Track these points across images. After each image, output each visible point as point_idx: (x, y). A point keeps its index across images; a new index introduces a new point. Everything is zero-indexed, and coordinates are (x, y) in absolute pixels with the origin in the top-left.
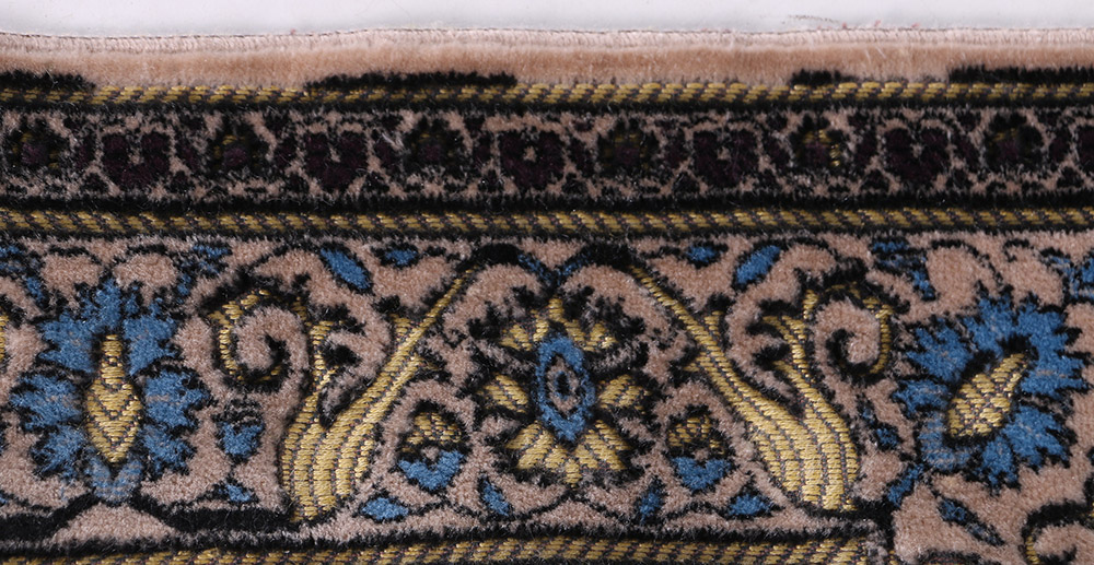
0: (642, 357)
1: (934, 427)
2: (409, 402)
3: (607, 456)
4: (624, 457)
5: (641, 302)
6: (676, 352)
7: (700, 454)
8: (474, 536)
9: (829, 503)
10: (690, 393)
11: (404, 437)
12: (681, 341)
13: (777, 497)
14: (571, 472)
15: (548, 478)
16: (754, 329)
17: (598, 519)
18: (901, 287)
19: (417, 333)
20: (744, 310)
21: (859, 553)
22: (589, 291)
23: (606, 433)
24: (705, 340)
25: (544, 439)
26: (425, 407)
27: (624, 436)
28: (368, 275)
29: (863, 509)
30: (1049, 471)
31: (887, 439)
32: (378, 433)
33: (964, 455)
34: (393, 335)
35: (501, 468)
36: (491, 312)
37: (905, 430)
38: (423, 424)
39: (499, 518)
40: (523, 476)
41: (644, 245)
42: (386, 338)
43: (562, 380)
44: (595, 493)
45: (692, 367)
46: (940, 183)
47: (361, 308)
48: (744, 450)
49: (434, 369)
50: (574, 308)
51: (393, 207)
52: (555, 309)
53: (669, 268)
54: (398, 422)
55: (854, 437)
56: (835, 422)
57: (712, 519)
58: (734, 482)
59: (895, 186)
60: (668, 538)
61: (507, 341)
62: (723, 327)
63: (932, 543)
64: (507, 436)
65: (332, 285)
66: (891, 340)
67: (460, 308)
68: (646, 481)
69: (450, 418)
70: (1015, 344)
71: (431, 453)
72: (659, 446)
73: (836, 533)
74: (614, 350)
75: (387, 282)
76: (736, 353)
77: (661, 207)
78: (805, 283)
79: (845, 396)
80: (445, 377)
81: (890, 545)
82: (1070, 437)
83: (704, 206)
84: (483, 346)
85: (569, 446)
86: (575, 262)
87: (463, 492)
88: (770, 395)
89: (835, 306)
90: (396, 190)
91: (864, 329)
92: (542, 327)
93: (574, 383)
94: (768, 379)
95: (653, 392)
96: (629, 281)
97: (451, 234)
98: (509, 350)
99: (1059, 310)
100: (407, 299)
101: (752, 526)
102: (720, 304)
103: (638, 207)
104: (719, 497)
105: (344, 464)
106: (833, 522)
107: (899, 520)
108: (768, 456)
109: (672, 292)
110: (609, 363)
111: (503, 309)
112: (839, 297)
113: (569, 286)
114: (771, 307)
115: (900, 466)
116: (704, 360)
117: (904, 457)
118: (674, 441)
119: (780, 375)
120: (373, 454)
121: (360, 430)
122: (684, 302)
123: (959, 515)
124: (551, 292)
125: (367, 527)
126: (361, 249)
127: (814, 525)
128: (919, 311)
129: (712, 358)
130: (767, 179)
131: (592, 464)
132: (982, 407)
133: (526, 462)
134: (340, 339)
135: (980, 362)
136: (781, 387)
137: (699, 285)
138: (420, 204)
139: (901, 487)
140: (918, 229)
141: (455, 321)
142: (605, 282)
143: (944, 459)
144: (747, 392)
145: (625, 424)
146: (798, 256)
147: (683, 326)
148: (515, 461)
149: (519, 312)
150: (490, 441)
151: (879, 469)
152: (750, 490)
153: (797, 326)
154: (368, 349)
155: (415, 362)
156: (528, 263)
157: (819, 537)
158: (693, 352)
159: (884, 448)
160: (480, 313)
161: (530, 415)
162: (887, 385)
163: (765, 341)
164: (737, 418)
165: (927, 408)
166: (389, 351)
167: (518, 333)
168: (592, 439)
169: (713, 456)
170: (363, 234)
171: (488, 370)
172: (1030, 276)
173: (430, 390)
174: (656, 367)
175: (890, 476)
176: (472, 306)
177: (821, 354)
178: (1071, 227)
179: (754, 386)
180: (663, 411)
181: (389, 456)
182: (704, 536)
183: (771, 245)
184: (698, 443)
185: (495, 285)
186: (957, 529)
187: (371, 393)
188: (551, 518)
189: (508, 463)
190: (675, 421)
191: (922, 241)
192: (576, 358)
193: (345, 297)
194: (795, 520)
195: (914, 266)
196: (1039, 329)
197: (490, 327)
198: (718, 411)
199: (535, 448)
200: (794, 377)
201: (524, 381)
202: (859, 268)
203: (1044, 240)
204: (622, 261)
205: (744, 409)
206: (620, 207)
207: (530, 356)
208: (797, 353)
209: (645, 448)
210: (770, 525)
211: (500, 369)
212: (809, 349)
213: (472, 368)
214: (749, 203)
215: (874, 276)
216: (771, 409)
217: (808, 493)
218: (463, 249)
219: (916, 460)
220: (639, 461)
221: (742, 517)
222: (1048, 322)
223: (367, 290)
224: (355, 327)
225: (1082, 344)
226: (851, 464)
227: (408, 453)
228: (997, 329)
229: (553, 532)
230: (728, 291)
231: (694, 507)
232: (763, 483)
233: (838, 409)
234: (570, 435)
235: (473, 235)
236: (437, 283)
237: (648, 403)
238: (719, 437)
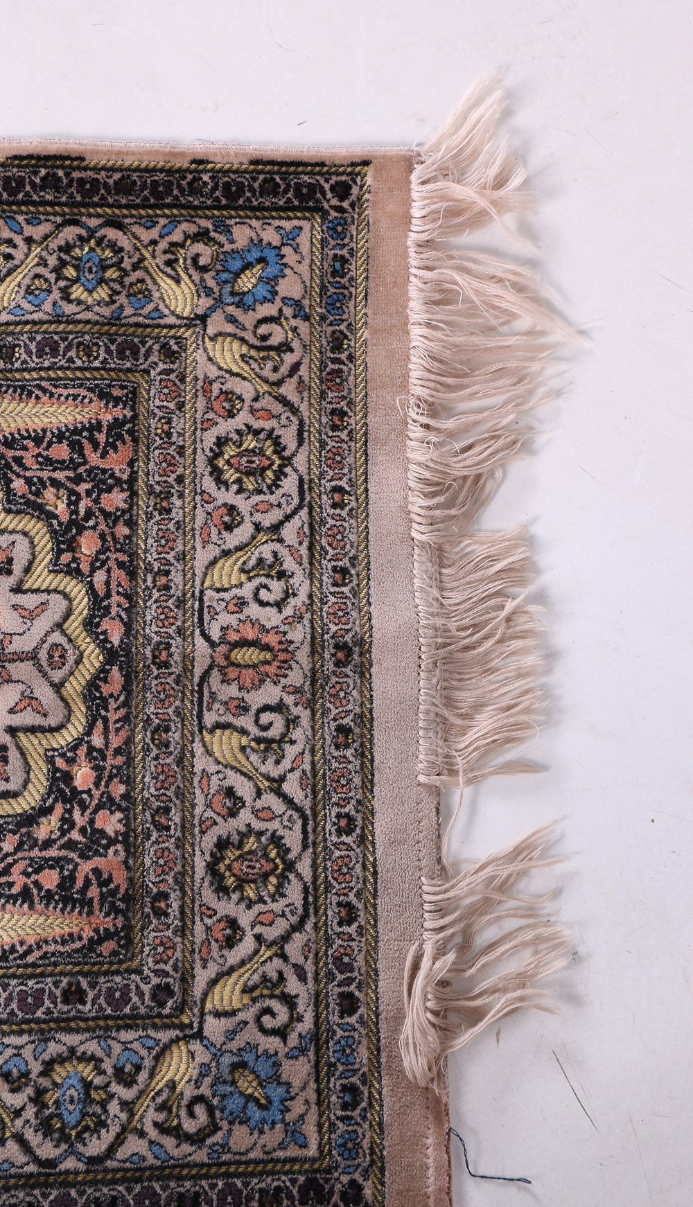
0: (122, 261)
1: (228, 288)
2: (31, 274)
3: (104, 295)
4: (110, 296)
5: (124, 241)
6: (135, 259)
7: (140, 296)
8: (50, 322)
9: (185, 315)
10: (139, 274)
11: (29, 287)
12: (137, 255)
13: (166, 312)
14: (90, 301)
15: (79, 302)
16: (165, 252)
17: (97, 318)
18: (222, 238)
19: (39, 249)
20: (163, 245)
21: (194, 332)
22: (105, 236)
23: (105, 287)
24: (147, 255)
25: (81, 289)
26: (37, 276)
27: (111, 289)
28: (22, 228)
29: (197, 317)
30: (266, 305)
31: (209, 292)
32: (19, 286)
33: (237, 299)
34: (30, 250)
35: (62, 298)
36: (67, 243)
37: (216, 289)
38: (37, 282)
39: (59, 316)
40: (70, 302)
41: (127, 221)
42: (26, 251)
43: (90, 268)
44: (96, 309)
45: (142, 265)
46: (241, 201)
47: (18, 240)
48: (156, 295)
49: (43, 262)
50: (99, 243)
51: (34, 204)
52: (93, 242)
53: (137, 229)
54: (27, 281)
55: (197, 291)
56: (192, 286)
57: (141, 319)
58: (150, 307)
59: (224, 202)
60: (123, 325)
61: (73, 254)
62: (154, 251)
63: (220, 329)
64: (67, 287)
65: (8, 231)
66: (215, 258)
67: (55, 241)
68: (117, 305)
69: (46, 280)
70: (261, 260)
71: (37, 292)
72: (125, 292)
73: (186, 325)
74: (111, 258)
75: (29, 231)
76: (158, 260)
77: (136, 207)
78: (187, 237)
79: (196, 277)
80: (46, 265)
81: (205, 330)
82: (276, 293)
83: (152, 207)
84: (62, 255)
85: (90, 292)
86: (101, 226)
87: (47, 306)
88: (169, 276)
89: (196, 244)
90: (35, 198)
91: (205, 253)
92: (87, 249)
93: (94, 269)
94: (169, 270)
95: (125, 273)
96: (121, 233)
97: (55, 214)
98: (72, 257)
99: (279, 248)
100: (35, 237)
101: (155, 322)
102: (154, 243)
103: (127, 207)
104: (143, 312)
105: (7, 295)
106: (185, 321)
107: (209, 321)
108: (166, 298)
109: (136, 238)
110: (109, 262)
111: (72, 242)
112: (198, 241)
113: (98, 235)
114: (172, 244)
115: (212, 302)
116: (146, 263)
117: (214, 299)
118: (132, 291)
119: (174, 269)
120: (17, 292)
121: (14, 283)
122: (140, 241)
123: (232, 320)
124: (91, 237)
125: (11, 318)
126: (20, 218)
127: (178, 322)
128: (228, 247)
129: (149, 262)
130: (177, 198)
131: (98, 299)
132: (247, 282)
133: (73, 297)
134: (9, 250)
135: (248, 266)
136: (173, 273)
137: (146, 236)
138: (44, 203)
139: (212, 309)
140: (231, 217)
141: (54, 244)
142: (112, 233)
143: (229, 300)
144: (161, 275)
145: (111, 284)
146: (185, 226)
147: (139, 250)
148: (68, 296)
149: (78, 243)
150: (60, 289)
151: (205, 303)
152: (157, 309)
153: (182, 251)
154: (18, 255)
155: (37, 259)
156: (83, 226)
157: (180, 327)
158: (142, 259)
159: (207, 295)
160: (63, 243)
161: (77, 280)
162: (212, 273)
163: (170, 256)
164: (155, 282)
165: (226, 282)
166: (27, 256)
167: (77, 251)
168: (99, 289)
169: (145, 297)
170: (22, 212)
171: (63, 264)
172: (270, 236)
173: (40, 270)
174: (126, 264)
175: (208, 306)
176: (60, 240)
177: (189, 262)
178: (289, 218)
179: (163, 272)
180: (127, 281)
181: (22, 293)
182: (137, 325)
183: (175, 221)
184: (140, 292)
185: (70, 233)
186: (230, 324)
187: (19, 270)
188: (78, 317)
189: (66, 296)
190: (131, 284)
191: (232, 222)
192: (96, 260)
193: (12, 235)
194: (171, 320)
195: (228, 231)
196: (270, 255)
197: (67, 248)
198: (149, 281)
199: (77, 292)
200: (179, 269)
201: (76, 268)
202: (207, 231)
203: (277, 223)
204: (119, 226)
205: (159, 280)
206: (120, 207)
207: (79, 259)
208: (181, 261)
209: (119, 293)
210: (162, 322)
211: (68, 263)
212: (185, 259)
213: (57, 262)
214: (169, 206)
215: (212, 234)
216: (168, 281)
217: (178, 311)
218: (59, 220)
219: (219, 301)
220: (116, 298)
221: (152, 319)
222: (274, 252)
223: (21, 233)
224: (15, 246)
225: (285, 261)
226: (195, 301)
227: (29, 291)
228: (255, 254)
229: (79, 322)
230: (157, 238)
231: (134, 315)
232: (161, 307)
233: (193, 281)
234: (90, 288)
235: (63, 215)
236: (47, 232)
237: (122, 277)
238: (147, 289)
